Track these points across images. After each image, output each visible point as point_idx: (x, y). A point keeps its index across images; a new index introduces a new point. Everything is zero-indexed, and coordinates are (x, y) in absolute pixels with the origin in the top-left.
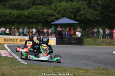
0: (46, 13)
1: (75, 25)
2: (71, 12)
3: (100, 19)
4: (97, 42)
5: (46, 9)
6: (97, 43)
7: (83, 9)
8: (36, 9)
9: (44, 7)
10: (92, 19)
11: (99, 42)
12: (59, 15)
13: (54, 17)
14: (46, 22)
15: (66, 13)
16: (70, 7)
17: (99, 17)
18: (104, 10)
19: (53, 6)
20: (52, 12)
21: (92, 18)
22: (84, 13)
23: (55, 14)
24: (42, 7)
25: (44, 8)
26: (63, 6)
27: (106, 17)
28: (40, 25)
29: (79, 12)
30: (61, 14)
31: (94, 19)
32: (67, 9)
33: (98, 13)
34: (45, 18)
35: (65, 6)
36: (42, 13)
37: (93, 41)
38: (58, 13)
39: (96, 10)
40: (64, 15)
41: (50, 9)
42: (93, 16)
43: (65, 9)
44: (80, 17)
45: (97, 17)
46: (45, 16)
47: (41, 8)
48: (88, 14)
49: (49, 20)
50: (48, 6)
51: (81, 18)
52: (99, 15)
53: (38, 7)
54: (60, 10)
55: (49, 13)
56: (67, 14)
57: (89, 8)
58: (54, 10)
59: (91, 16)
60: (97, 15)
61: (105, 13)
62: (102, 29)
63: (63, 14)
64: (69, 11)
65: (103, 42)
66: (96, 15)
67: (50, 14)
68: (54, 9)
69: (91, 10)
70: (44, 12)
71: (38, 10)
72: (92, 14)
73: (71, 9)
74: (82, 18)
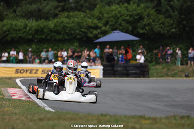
0: (85, 24)
1: (135, 43)
2: (128, 22)
3: (177, 33)
4: (172, 71)
5: (85, 17)
6: (173, 73)
7: (148, 16)
8: (68, 17)
9: (81, 14)
10: (162, 32)
11: (176, 71)
12: (108, 27)
13: (99, 31)
14: (85, 39)
15: (119, 23)
16: (126, 12)
17: (175, 28)
18: (183, 17)
19: (96, 12)
20: (96, 21)
21: (163, 30)
22: (148, 22)
23: (100, 25)
24: (79, 13)
25: (82, 16)
26: (114, 12)
27: (187, 28)
28: (75, 44)
29: (141, 21)
30: (110, 25)
31: (166, 32)
32: (121, 16)
33: (173, 21)
34: (83, 32)
35: (117, 12)
36: (78, 24)
37: (166, 69)
38: (106, 24)
39: (170, 17)
40: (115, 27)
41: (93, 16)
42: (164, 27)
43: (116, 16)
44: (142, 29)
45: (172, 28)
46: (83, 30)
47: (76, 15)
48: (156, 23)
49: (91, 35)
50: (88, 11)
51: (144, 31)
52: (174, 25)
53: (71, 13)
54: (109, 18)
55: (90, 24)
56: (120, 25)
57: (157, 13)
58: (98, 19)
59: (161, 27)
60: (172, 25)
61: (185, 22)
62: (180, 49)
63: (114, 25)
64: (124, 20)
65: (182, 71)
66: (169, 26)
67: (92, 25)
68: (98, 17)
69: (161, 17)
70: (81, 23)
71: (72, 19)
72: (163, 23)
73: (127, 16)
74: (146, 32)
